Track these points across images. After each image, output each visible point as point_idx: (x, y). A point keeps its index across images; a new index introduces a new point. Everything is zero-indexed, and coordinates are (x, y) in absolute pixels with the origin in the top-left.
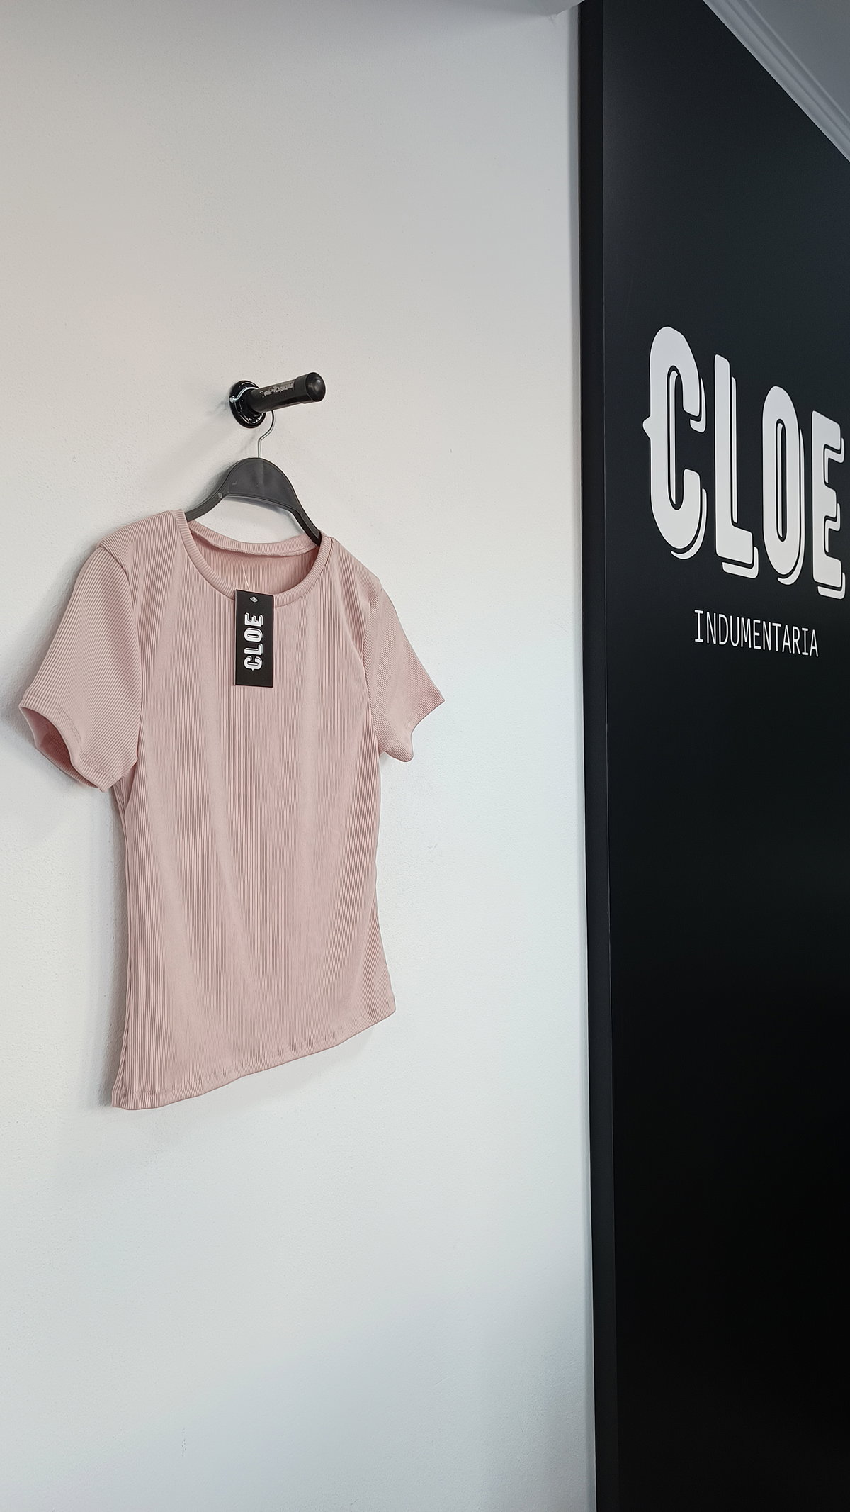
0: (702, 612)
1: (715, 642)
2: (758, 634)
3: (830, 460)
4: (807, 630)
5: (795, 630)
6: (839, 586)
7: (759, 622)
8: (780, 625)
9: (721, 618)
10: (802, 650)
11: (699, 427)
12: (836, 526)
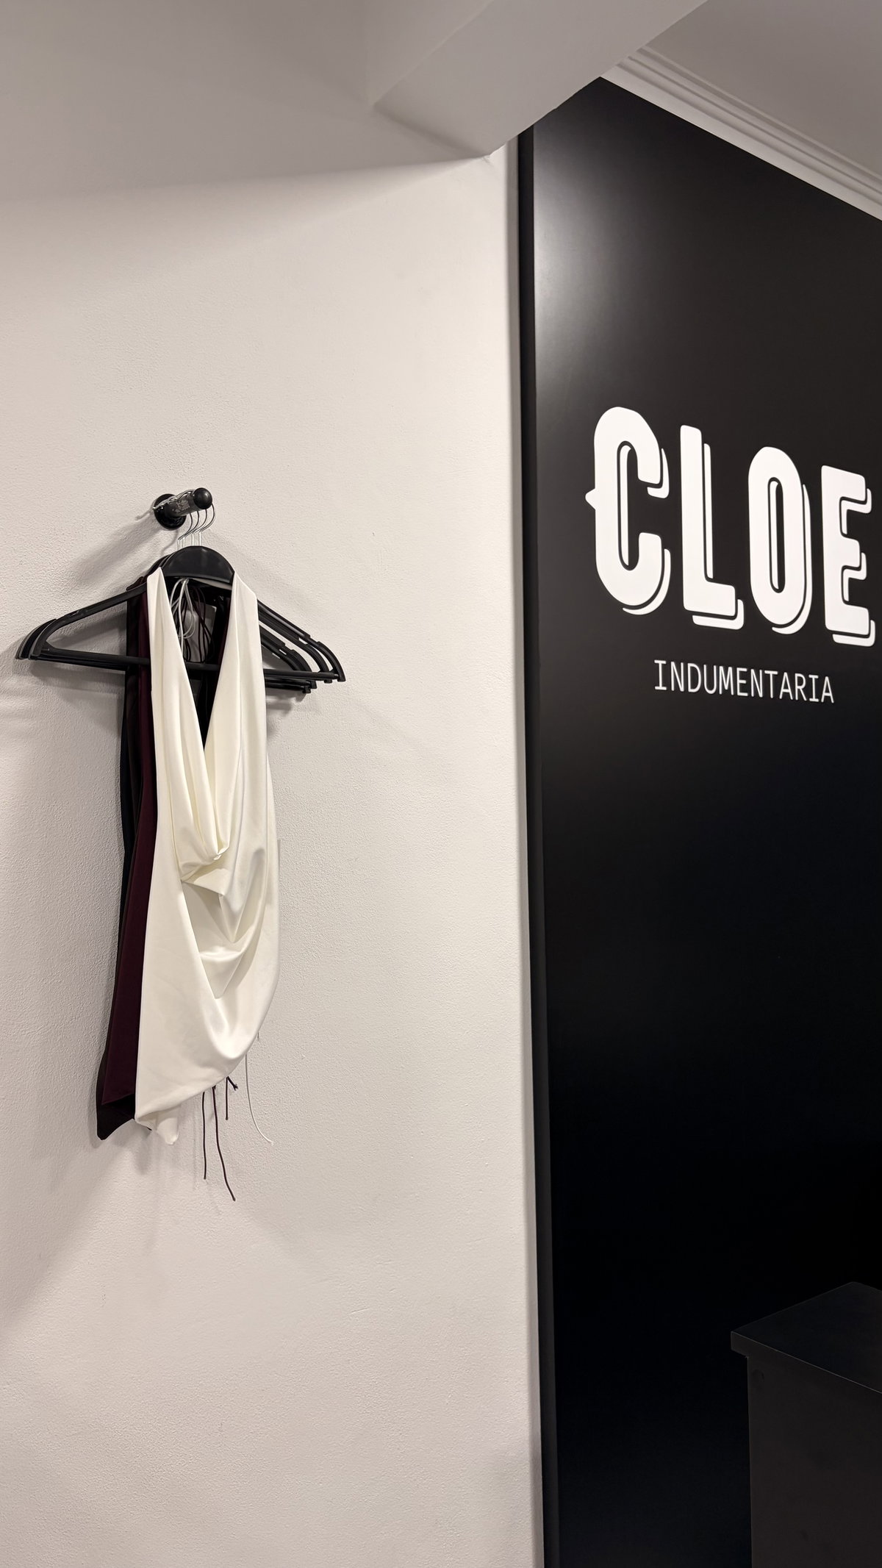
0: (664, 662)
1: (682, 689)
2: (744, 682)
3: (850, 512)
4: (817, 677)
5: (800, 679)
6: (866, 633)
7: (745, 670)
8: (776, 673)
9: (692, 668)
10: (809, 695)
11: (663, 493)
12: (862, 575)
